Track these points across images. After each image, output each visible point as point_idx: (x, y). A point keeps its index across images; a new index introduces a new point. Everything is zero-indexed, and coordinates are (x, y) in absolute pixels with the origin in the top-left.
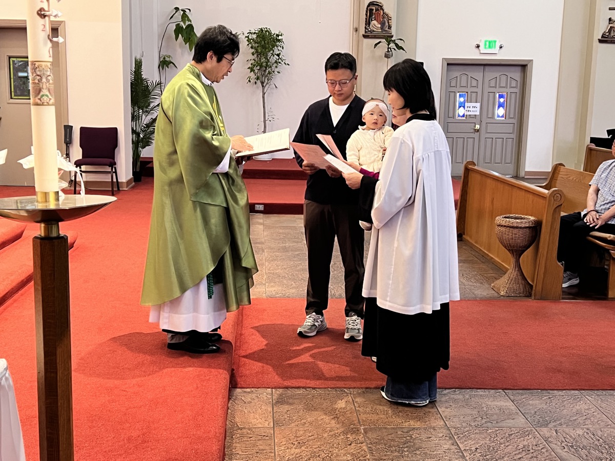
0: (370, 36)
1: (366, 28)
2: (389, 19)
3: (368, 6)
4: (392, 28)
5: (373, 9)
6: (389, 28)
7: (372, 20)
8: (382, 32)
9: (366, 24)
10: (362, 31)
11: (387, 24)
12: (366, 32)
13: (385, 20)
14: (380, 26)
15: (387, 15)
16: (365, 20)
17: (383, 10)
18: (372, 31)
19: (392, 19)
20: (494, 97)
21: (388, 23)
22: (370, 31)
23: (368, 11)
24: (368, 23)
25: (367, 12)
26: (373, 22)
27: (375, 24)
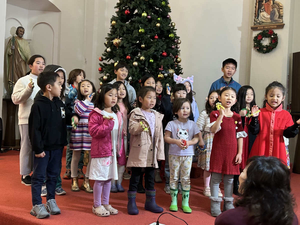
0: (259, 28)
1: (255, 20)
2: (280, 8)
4: (283, 18)
5: (263, 1)
6: (279, 18)
7: (261, 12)
8: (272, 22)
9: (255, 17)
11: (277, 13)
12: (254, 24)
13: (276, 9)
14: (269, 16)
15: (278, 5)
18: (261, 23)
21: (279, 12)
22: (259, 23)
23: (258, 3)
24: (257, 15)
26: (262, 13)
27: (265, 16)
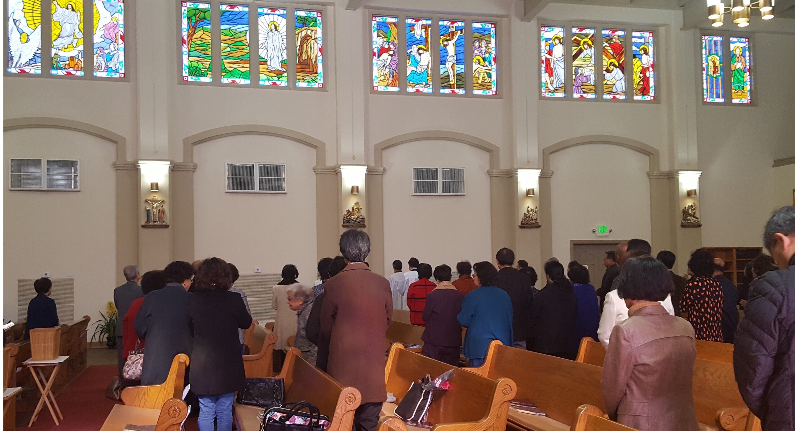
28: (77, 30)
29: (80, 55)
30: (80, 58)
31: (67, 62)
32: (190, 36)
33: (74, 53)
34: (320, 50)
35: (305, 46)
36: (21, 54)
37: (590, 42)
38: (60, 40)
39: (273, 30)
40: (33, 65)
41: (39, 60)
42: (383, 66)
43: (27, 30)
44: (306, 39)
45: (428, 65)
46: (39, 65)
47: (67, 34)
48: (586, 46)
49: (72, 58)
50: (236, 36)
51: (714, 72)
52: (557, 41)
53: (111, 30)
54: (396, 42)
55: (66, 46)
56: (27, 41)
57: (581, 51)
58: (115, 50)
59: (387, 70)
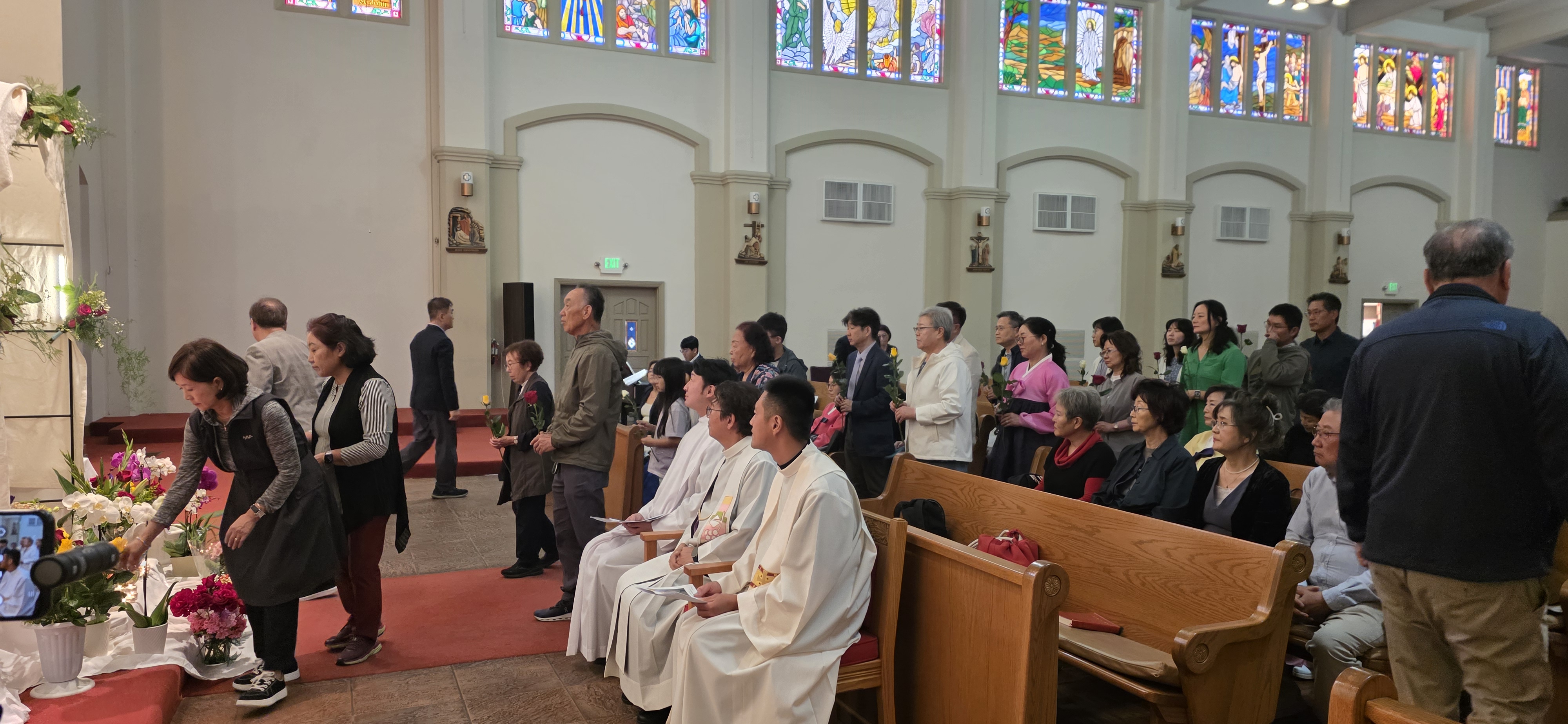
2: (480, 229)
3: (451, 212)
4: (485, 240)
5: (458, 217)
6: (480, 240)
7: (457, 230)
8: (472, 244)
9: (449, 236)
10: (445, 243)
11: (477, 235)
12: (450, 245)
13: (475, 230)
14: (468, 237)
15: (477, 224)
16: (447, 230)
17: (471, 218)
18: (459, 244)
19: (485, 231)
20: (622, 325)
21: (479, 233)
22: (455, 244)
23: (451, 219)
24: (452, 233)
25: (449, 220)
26: (459, 232)
27: (462, 236)
28: (893, 20)
29: (895, 52)
30: (895, 56)
31: (882, 61)
32: (1007, 33)
33: (888, 50)
34: (1136, 56)
35: (1120, 51)
36: (834, 47)
37: (1393, 65)
38: (875, 31)
39: (1090, 30)
40: (847, 62)
41: (853, 56)
42: (1196, 80)
43: (841, 16)
44: (1122, 41)
45: (1239, 81)
46: (852, 63)
47: (882, 24)
48: (1389, 68)
49: (887, 56)
50: (1053, 35)
51: (1502, 108)
52: (1362, 60)
53: (927, 22)
54: (1210, 51)
55: (881, 39)
56: (842, 30)
57: (1383, 75)
58: (931, 47)
59: (1200, 85)
